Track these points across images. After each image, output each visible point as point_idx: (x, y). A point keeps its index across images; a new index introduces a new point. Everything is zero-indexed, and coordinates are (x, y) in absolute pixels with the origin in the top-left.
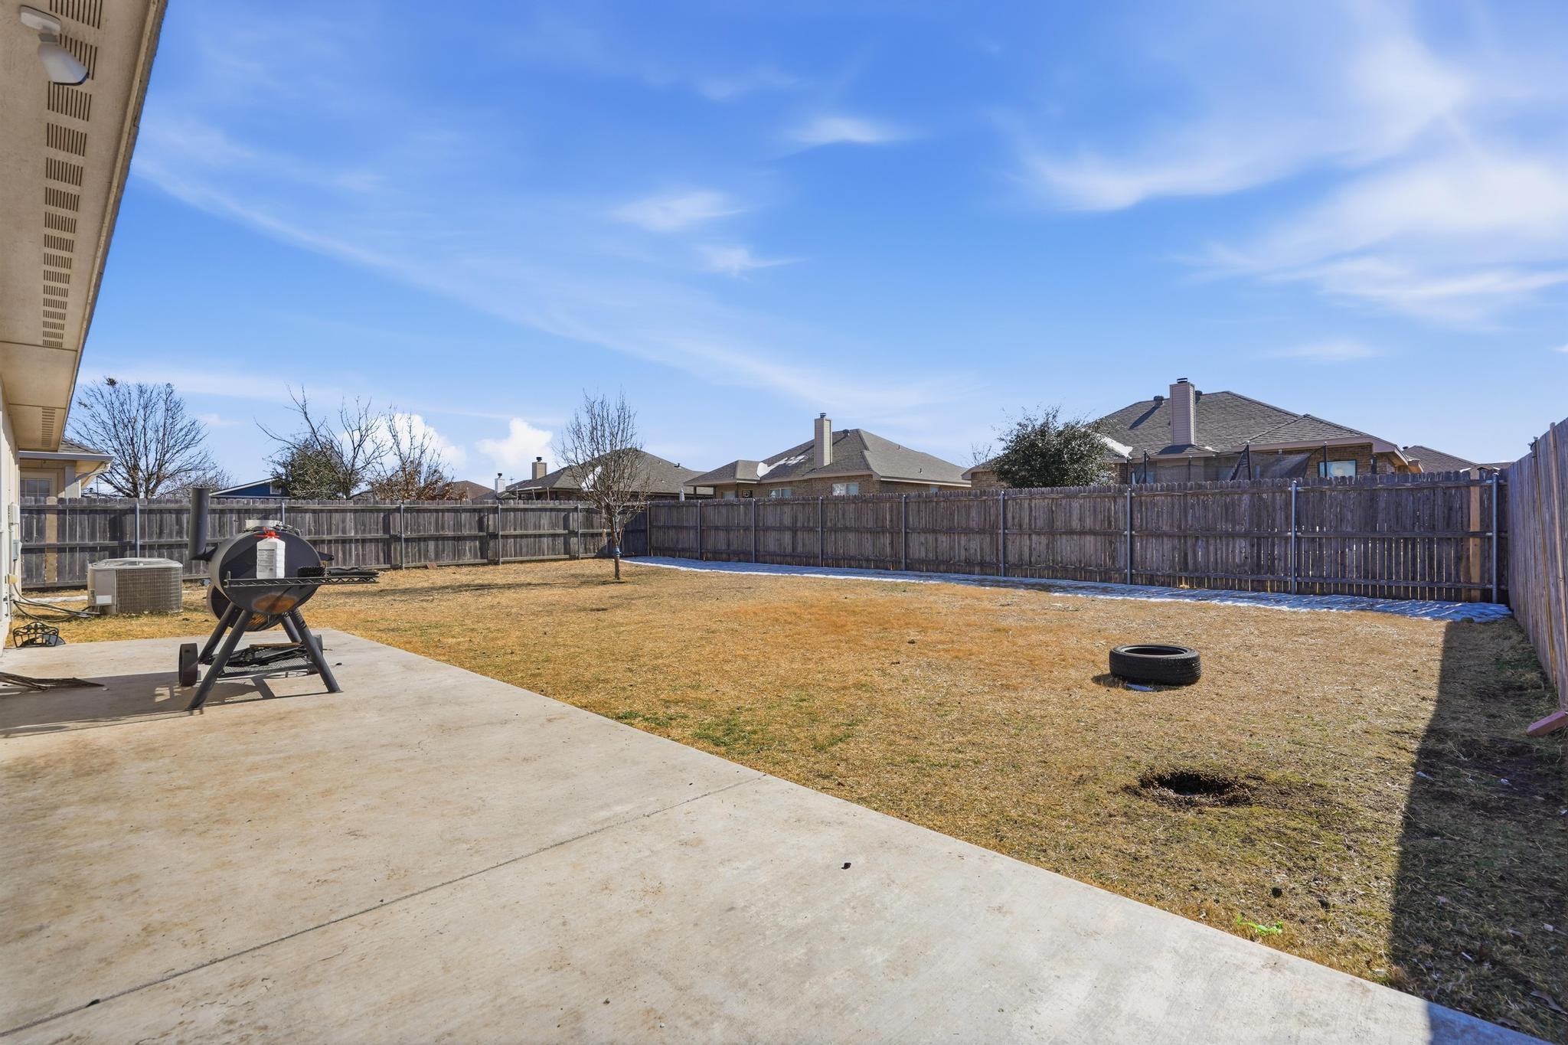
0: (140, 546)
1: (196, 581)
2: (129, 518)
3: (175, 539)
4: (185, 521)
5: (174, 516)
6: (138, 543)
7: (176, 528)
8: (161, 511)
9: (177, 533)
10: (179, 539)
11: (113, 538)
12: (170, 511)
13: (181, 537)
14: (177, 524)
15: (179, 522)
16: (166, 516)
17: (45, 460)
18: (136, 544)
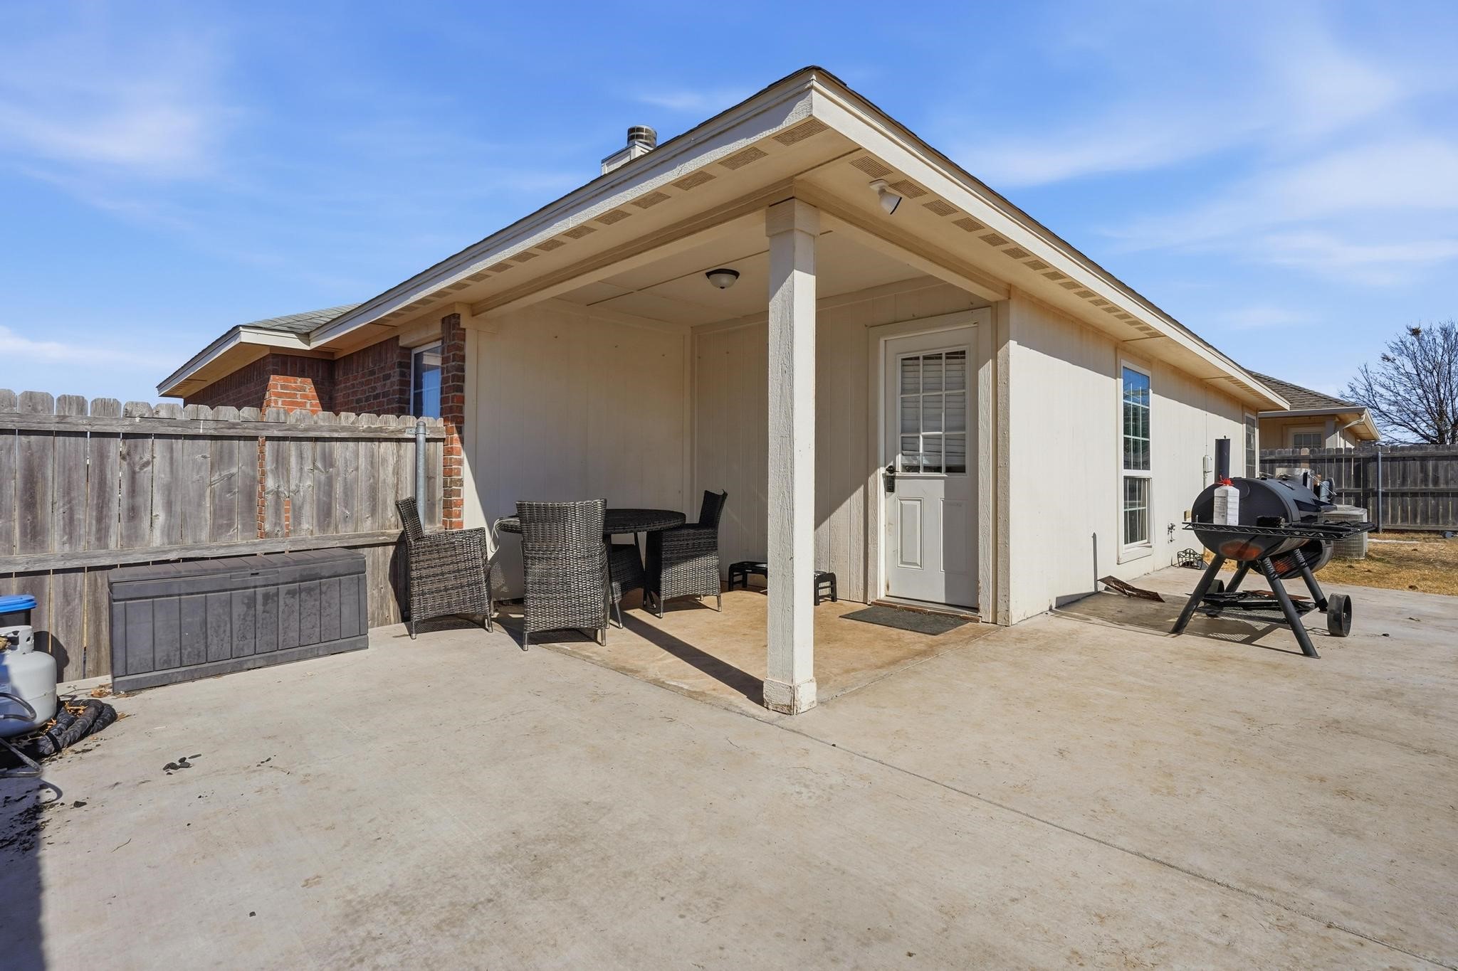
0: (1382, 493)
1: (1437, 532)
2: (1372, 465)
3: (1420, 487)
4: (1431, 468)
5: (1418, 463)
6: (1380, 490)
7: (1420, 476)
8: (1404, 459)
9: (1422, 481)
10: (1424, 487)
11: (1357, 485)
12: (1414, 458)
13: (1426, 485)
14: (1422, 472)
15: (1424, 470)
16: (1409, 463)
17: (1310, 416)
18: (1378, 492)
